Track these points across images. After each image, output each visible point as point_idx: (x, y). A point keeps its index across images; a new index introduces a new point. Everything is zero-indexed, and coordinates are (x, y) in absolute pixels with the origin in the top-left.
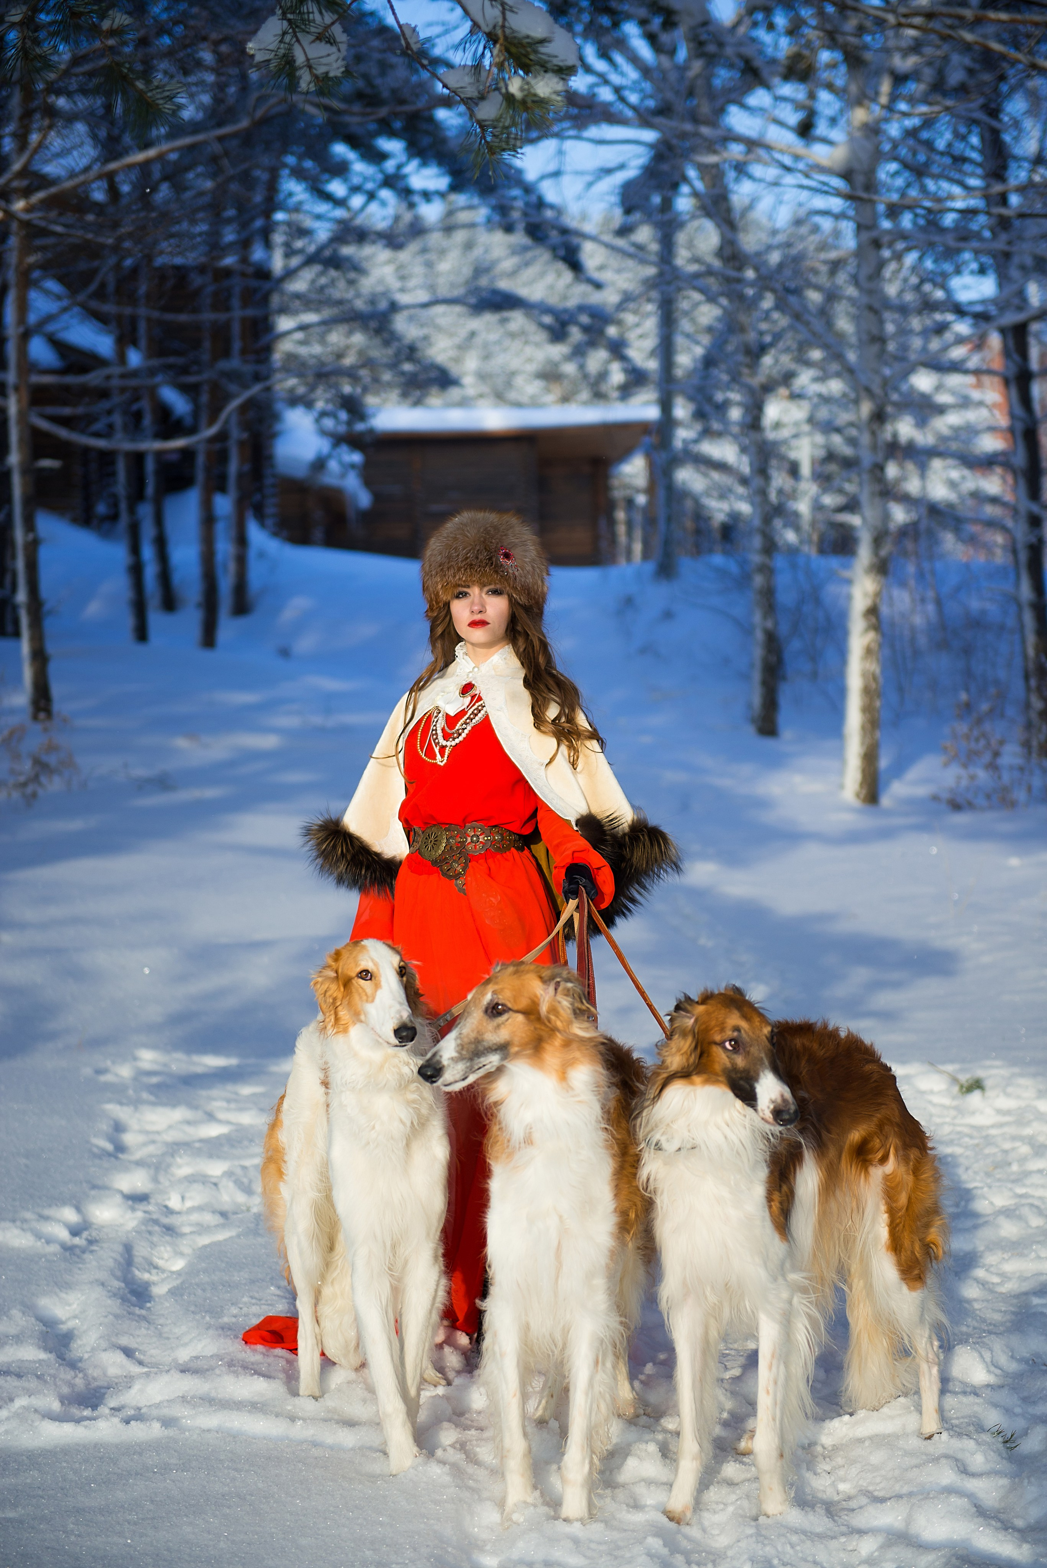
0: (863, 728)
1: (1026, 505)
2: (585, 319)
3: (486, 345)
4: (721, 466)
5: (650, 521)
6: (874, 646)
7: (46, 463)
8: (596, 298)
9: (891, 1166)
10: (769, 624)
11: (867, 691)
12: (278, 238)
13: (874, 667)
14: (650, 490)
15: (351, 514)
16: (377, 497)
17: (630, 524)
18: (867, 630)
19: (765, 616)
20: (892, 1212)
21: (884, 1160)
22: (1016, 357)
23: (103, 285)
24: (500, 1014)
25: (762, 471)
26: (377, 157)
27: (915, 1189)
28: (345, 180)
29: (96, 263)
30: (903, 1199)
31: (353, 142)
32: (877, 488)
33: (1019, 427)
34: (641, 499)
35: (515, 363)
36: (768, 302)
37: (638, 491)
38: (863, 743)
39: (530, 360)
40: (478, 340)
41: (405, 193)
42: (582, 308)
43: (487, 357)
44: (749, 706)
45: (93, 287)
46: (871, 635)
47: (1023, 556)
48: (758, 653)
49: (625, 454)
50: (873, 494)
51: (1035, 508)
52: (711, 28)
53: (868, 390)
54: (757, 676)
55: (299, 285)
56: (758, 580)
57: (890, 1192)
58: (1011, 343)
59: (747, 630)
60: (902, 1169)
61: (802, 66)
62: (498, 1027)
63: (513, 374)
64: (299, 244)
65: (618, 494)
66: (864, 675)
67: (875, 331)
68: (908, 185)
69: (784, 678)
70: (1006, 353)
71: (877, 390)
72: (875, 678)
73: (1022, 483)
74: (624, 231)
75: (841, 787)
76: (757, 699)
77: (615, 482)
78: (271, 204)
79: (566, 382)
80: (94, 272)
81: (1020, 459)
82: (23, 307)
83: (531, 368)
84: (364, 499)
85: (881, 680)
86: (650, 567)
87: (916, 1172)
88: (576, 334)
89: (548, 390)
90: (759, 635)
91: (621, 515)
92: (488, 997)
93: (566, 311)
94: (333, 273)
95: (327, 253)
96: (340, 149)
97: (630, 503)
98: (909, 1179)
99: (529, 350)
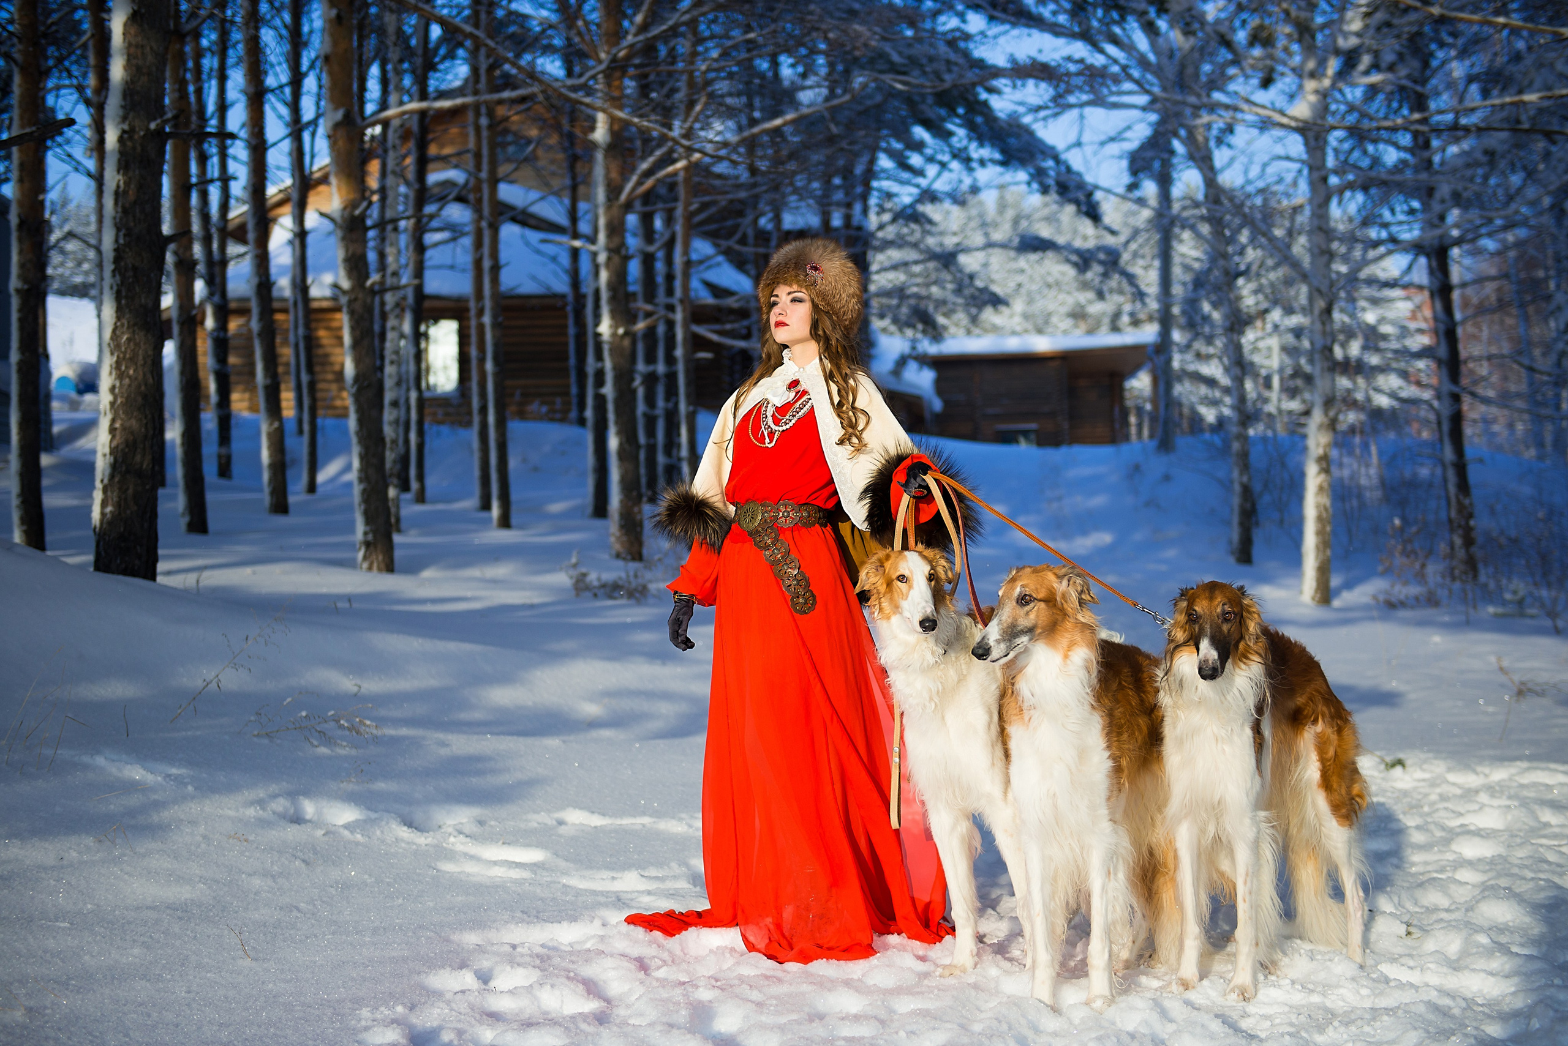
0: (1317, 548)
1: (1447, 387)
2: (1102, 256)
3: (1029, 293)
4: (1211, 382)
5: (1154, 418)
6: (1325, 485)
7: (702, 355)
8: (1110, 240)
9: (1320, 727)
10: (1245, 479)
11: (1320, 519)
12: (873, 201)
13: (1326, 501)
14: (1154, 400)
15: (927, 416)
16: (947, 403)
17: (1140, 426)
18: (1319, 473)
19: (1241, 474)
20: (1322, 760)
21: (1315, 722)
22: (1439, 275)
23: (744, 236)
24: (1027, 603)
25: (1239, 381)
26: (945, 135)
27: (1339, 746)
28: (921, 153)
29: (740, 220)
30: (1331, 753)
31: (927, 124)
32: (1326, 364)
33: (1442, 327)
34: (1148, 407)
35: (1051, 307)
36: (1244, 237)
37: (1145, 401)
38: (1317, 557)
39: (1062, 304)
40: (1023, 291)
41: (967, 161)
42: (1099, 248)
43: (1030, 301)
44: (1230, 542)
45: (737, 236)
46: (1323, 477)
47: (1446, 427)
48: (1236, 501)
49: (1132, 373)
50: (1322, 370)
51: (1455, 389)
52: (1194, 12)
53: (1319, 291)
54: (1236, 519)
55: (890, 232)
56: (1236, 446)
57: (1321, 748)
58: (1434, 264)
59: (1226, 485)
60: (1329, 731)
61: (1264, 34)
62: (1027, 613)
63: (1049, 314)
64: (888, 205)
65: (1129, 403)
66: (1318, 506)
67: (1324, 247)
68: (1352, 150)
69: (1257, 524)
70: (1431, 272)
71: (1324, 289)
72: (1326, 509)
73: (1444, 371)
74: (1132, 187)
75: (1301, 592)
76: (1235, 535)
77: (1127, 395)
78: (871, 173)
79: (1090, 321)
80: (736, 227)
81: (1443, 352)
82: (686, 252)
83: (1064, 310)
84: (937, 405)
85: (1330, 510)
86: (1154, 444)
87: (1339, 731)
88: (1097, 269)
89: (1076, 326)
90: (1237, 488)
91: (1133, 420)
92: (1018, 590)
93: (1088, 251)
94: (913, 226)
95: (909, 211)
96: (919, 132)
97: (1140, 411)
98: (1334, 737)
99: (1062, 297)
